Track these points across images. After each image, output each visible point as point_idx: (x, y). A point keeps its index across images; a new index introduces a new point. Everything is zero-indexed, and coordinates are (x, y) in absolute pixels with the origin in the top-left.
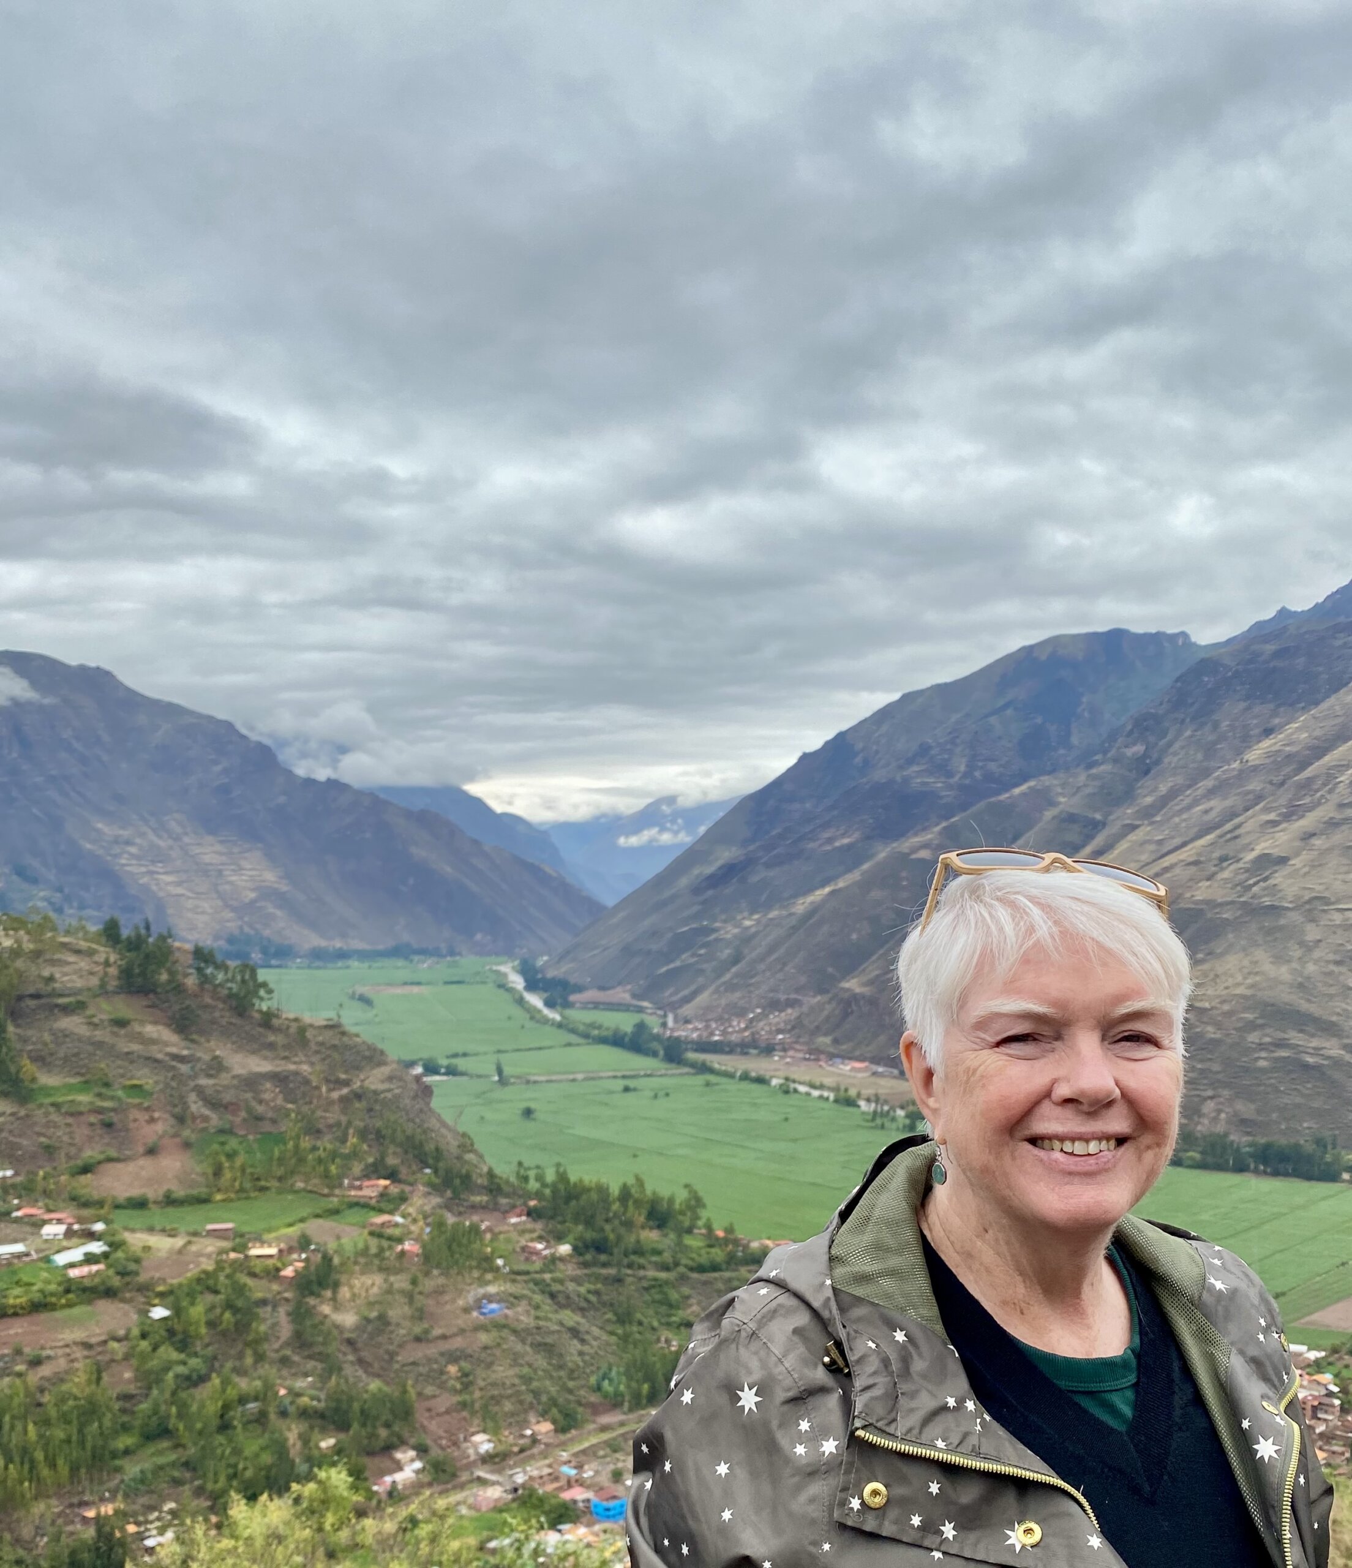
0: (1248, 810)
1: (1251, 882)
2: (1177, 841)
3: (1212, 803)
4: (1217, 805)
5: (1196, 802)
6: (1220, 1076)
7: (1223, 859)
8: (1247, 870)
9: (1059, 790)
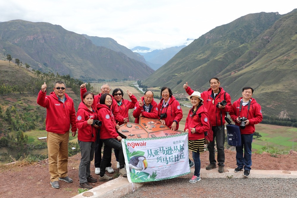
0: (292, 49)
1: (292, 65)
2: (276, 57)
3: (284, 48)
4: (284, 49)
5: (280, 48)
6: (285, 106)
7: (286, 60)
8: (291, 63)
9: (249, 46)
